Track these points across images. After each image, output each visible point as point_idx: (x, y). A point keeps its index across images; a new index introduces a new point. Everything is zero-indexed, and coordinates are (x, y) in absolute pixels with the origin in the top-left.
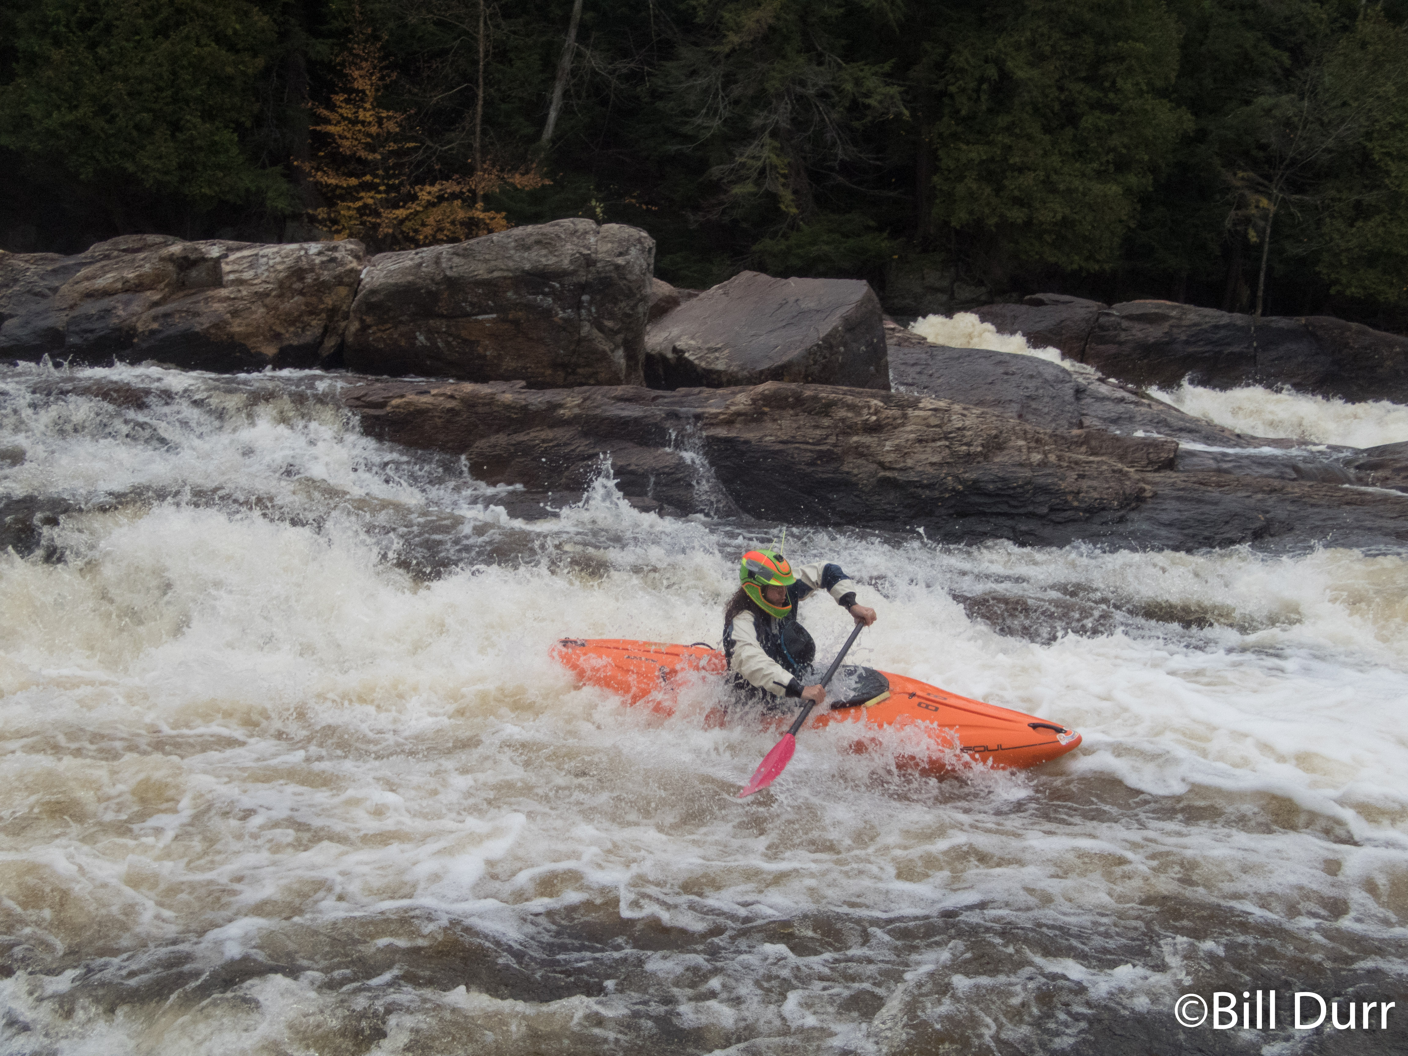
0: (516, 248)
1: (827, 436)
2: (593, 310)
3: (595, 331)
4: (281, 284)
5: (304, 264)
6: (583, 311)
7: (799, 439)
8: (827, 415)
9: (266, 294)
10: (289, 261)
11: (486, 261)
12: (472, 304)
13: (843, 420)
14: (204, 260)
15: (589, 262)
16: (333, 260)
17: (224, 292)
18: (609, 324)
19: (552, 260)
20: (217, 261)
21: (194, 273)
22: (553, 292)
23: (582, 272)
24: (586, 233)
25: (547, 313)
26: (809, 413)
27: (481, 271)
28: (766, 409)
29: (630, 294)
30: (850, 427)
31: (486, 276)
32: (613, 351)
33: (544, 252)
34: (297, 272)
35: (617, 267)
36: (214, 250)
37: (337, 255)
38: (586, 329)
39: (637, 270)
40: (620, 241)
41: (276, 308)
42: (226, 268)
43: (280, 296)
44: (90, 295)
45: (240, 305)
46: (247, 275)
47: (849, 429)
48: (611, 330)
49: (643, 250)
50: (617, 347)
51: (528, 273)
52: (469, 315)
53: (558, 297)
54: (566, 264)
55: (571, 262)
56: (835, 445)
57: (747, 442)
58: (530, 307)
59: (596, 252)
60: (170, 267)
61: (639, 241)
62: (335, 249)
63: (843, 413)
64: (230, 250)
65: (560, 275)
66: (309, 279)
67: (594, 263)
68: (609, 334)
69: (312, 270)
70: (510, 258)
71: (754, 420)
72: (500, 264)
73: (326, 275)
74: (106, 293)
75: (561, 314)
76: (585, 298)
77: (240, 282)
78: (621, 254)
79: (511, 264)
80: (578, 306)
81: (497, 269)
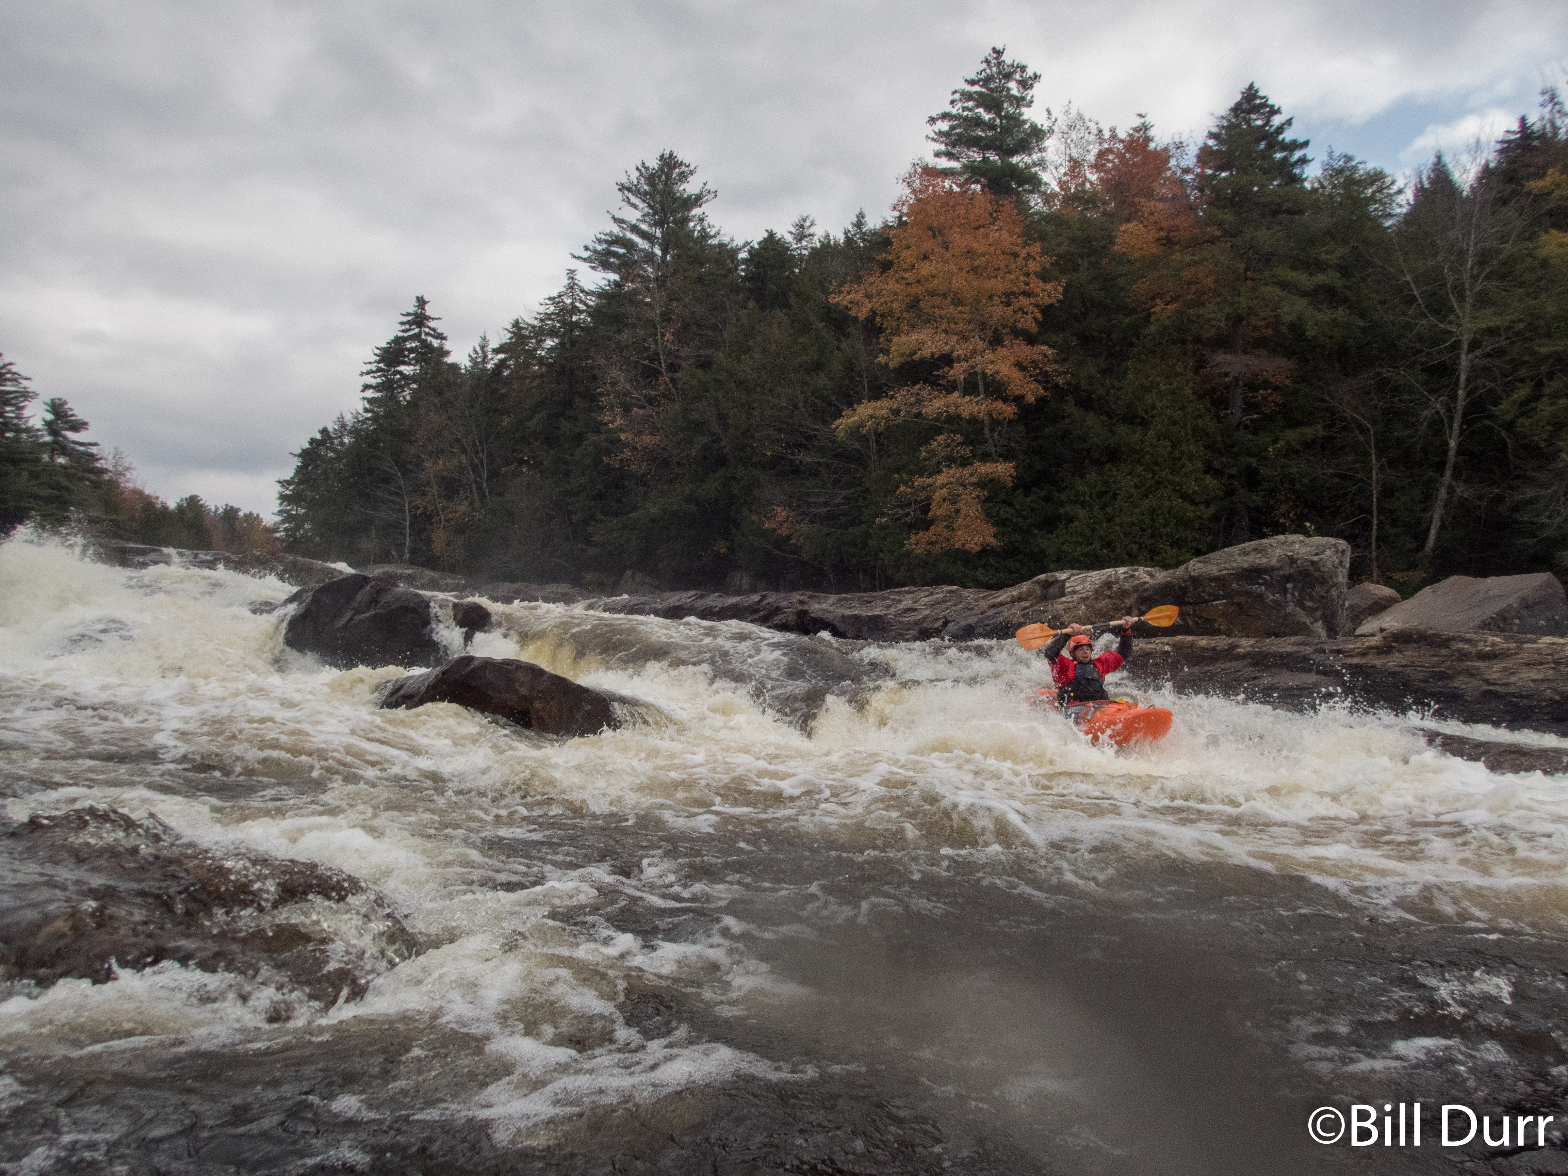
0: (1239, 555)
1: (1443, 662)
2: (1296, 594)
3: (1298, 610)
4: (1096, 591)
5: (1113, 579)
6: (1288, 595)
7: (1417, 663)
8: (1447, 647)
9: (1087, 598)
10: (1104, 578)
11: (1218, 564)
12: (1209, 595)
13: (1459, 650)
14: (1057, 581)
15: (1292, 561)
16: (1132, 576)
17: (1064, 599)
18: (1310, 604)
19: (1264, 560)
20: (1064, 581)
21: (1051, 590)
22: (1265, 583)
23: (1287, 568)
24: (1294, 542)
25: (1261, 596)
26: (1431, 646)
27: (1213, 570)
28: (1394, 644)
29: (1323, 582)
30: (1465, 655)
31: (1217, 574)
32: (1312, 623)
33: (1259, 555)
34: (1108, 584)
35: (1313, 563)
36: (1062, 576)
37: (1136, 573)
38: (1291, 607)
39: (1329, 564)
40: (1318, 546)
41: (1093, 607)
42: (1067, 585)
43: (1096, 599)
44: (993, 606)
45: (1071, 605)
46: (1077, 588)
47: (1464, 656)
48: (1311, 608)
49: (1337, 552)
50: (1316, 621)
51: (1246, 570)
52: (1206, 602)
53: (1269, 585)
54: (1274, 562)
55: (1278, 561)
56: (1448, 668)
57: (1373, 667)
58: (1248, 593)
59: (1298, 554)
60: (1037, 587)
61: (1335, 546)
62: (1136, 570)
63: (1461, 645)
64: (1073, 575)
65: (1269, 570)
66: (1115, 588)
67: (1297, 560)
68: (1310, 611)
69: (1117, 582)
70: (1235, 561)
71: (1384, 652)
72: (1227, 565)
73: (1127, 586)
74: (1001, 604)
75: (1271, 597)
76: (1289, 585)
77: (1074, 592)
78: (1317, 554)
79: (1234, 565)
80: (1285, 591)
81: (1225, 569)
